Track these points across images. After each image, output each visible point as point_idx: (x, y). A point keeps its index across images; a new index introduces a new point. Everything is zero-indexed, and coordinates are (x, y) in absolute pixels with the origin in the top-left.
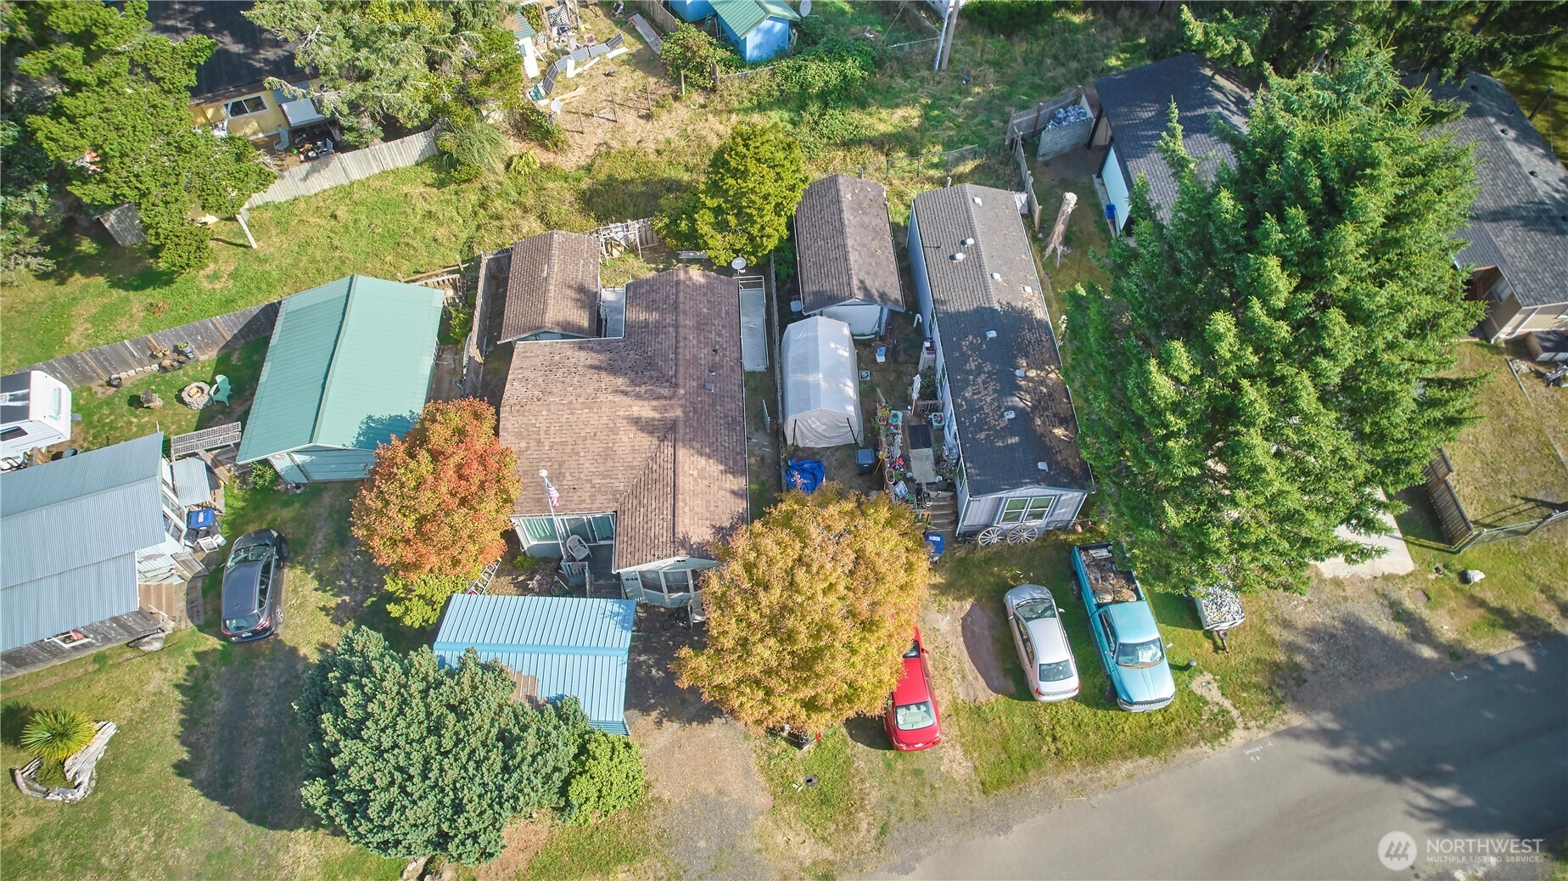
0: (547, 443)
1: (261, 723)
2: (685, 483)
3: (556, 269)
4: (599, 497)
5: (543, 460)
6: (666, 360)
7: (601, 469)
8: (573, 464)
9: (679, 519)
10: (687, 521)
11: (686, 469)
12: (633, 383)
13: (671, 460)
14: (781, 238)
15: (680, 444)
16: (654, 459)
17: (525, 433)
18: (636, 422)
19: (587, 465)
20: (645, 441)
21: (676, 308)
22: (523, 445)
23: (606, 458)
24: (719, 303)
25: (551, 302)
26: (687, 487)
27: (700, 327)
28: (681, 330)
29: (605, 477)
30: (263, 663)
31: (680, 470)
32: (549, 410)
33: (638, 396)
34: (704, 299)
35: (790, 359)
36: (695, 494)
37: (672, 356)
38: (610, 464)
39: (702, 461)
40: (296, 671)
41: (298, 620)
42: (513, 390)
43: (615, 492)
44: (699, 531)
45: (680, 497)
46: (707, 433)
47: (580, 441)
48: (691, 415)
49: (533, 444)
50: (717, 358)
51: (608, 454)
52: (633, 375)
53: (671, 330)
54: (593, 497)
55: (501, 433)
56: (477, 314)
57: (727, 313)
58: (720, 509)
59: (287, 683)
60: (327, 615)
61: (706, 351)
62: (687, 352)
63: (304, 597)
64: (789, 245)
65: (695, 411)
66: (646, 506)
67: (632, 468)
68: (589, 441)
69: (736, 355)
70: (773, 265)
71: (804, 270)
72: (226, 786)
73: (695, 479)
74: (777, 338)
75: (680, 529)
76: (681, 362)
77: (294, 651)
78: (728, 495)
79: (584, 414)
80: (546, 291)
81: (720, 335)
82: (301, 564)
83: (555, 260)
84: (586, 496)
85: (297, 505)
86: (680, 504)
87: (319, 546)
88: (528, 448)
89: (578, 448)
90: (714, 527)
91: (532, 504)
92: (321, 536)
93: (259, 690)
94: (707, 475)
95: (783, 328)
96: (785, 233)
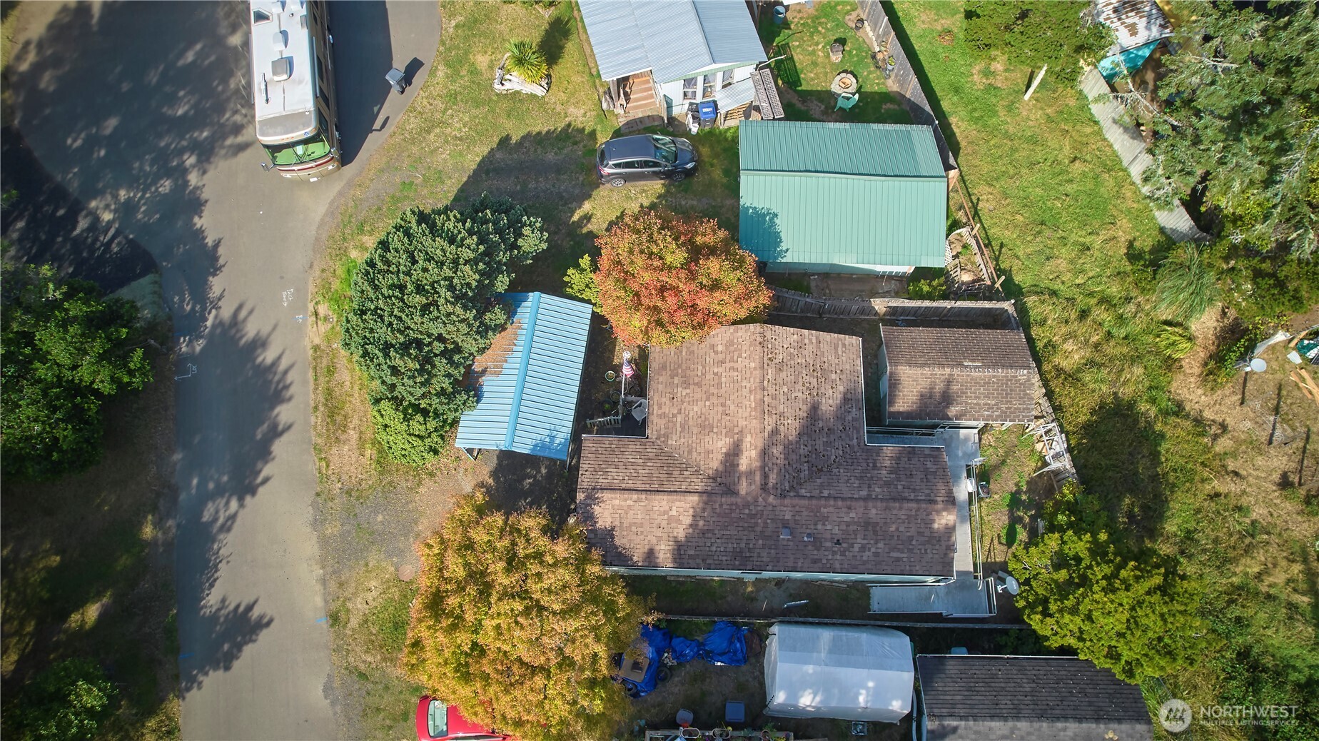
0: (720, 370)
1: (532, 185)
2: (660, 502)
3: (975, 374)
4: (663, 421)
5: (704, 367)
6: (822, 487)
7: (691, 422)
8: (698, 396)
9: (618, 495)
10: (617, 502)
11: (678, 504)
12: (789, 449)
13: (690, 489)
14: (1046, 638)
15: (705, 497)
16: (697, 472)
17: (732, 349)
18: (734, 453)
19: (696, 409)
20: (714, 463)
21: (894, 499)
22: (720, 348)
23: (703, 427)
24: (910, 551)
25: (927, 371)
26: (656, 503)
27: (868, 525)
28: (862, 503)
29: (683, 426)
30: (581, 179)
31: (674, 497)
32: (755, 369)
33: (764, 453)
34: (912, 532)
35: (856, 635)
36: (648, 511)
37: (826, 493)
38: (695, 430)
39: (687, 520)
40: (571, 203)
41: (615, 197)
42: (787, 336)
43: (667, 436)
44: (606, 514)
45: (643, 496)
46: (726, 528)
47: (721, 400)
48: (747, 511)
49: (721, 357)
50: (828, 544)
51: (706, 427)
52: (803, 450)
53: (864, 493)
54: (664, 415)
55: (733, 327)
56: (927, 304)
57: (898, 559)
58: (634, 537)
59: (561, 197)
60: (617, 217)
61: (836, 530)
62: (831, 509)
63: (636, 199)
64: (1032, 643)
65: (752, 516)
66: (644, 466)
67: (690, 452)
68: (720, 409)
69: (837, 566)
70: (1017, 627)
71: (985, 662)
72: (487, 173)
73: (665, 513)
74: (895, 624)
75: (606, 495)
76: (814, 502)
77: (588, 196)
78: (647, 547)
79: (751, 402)
80: (942, 366)
81: (863, 548)
82: (668, 191)
83: (989, 373)
84: (665, 409)
85: (725, 180)
86: (635, 496)
87: (683, 203)
88: (716, 353)
89: (714, 400)
90: (613, 529)
91: (662, 361)
92: (695, 203)
93: (558, 180)
94: (673, 525)
95: (906, 630)
96: (1055, 643)
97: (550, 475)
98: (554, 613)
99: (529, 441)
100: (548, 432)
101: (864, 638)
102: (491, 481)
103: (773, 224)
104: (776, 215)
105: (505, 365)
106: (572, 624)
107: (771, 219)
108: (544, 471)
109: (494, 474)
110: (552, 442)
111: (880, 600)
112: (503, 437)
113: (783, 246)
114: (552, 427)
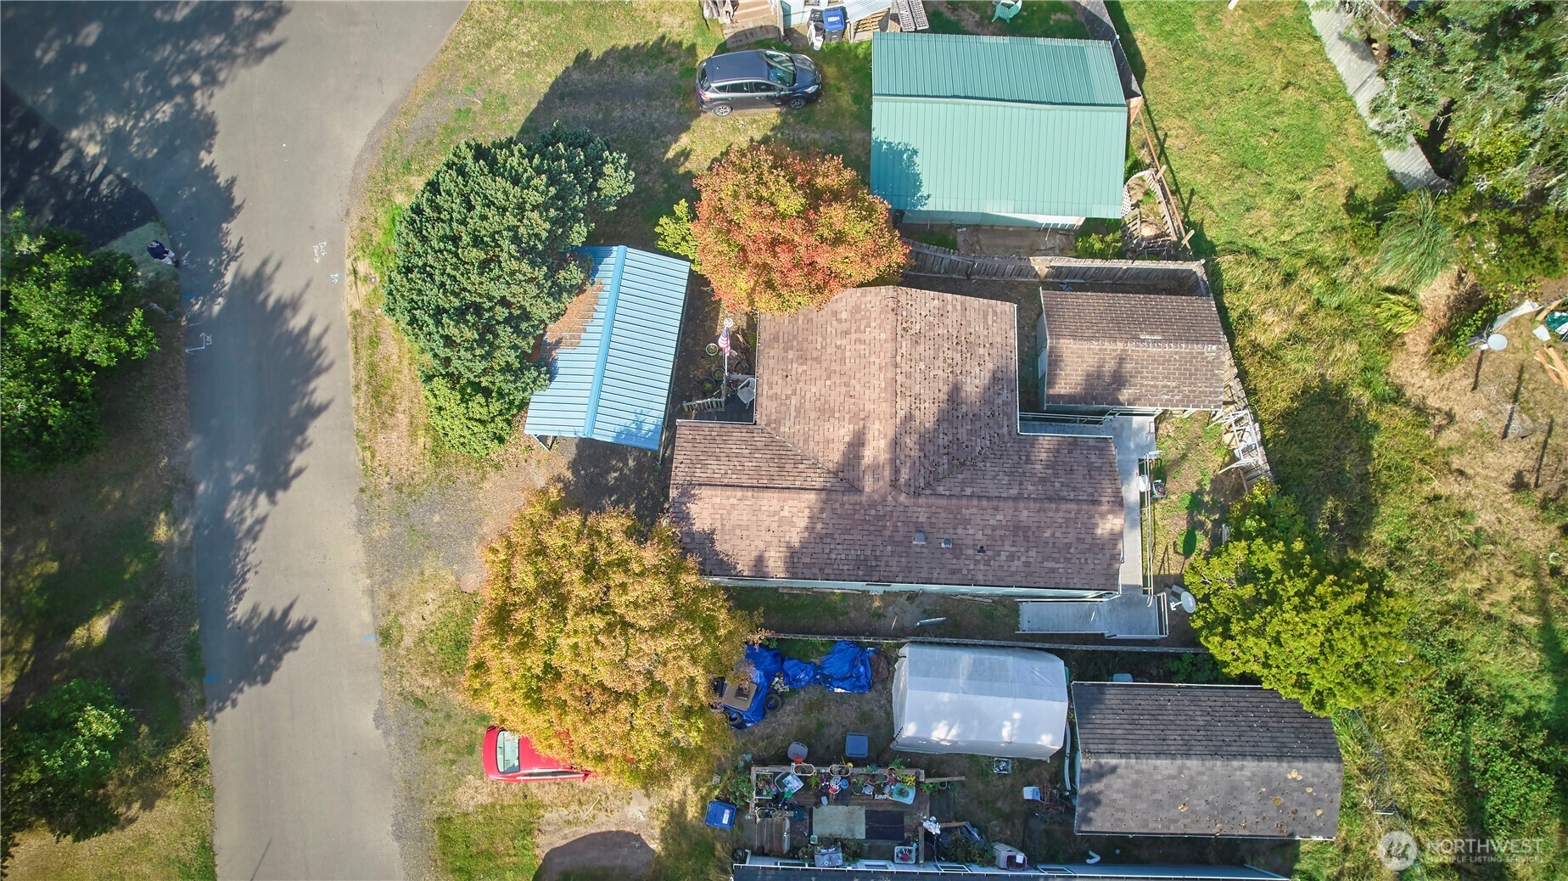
0: (844, 342)
1: (617, 114)
2: (770, 500)
3: (1153, 350)
4: (775, 404)
5: (824, 339)
6: (964, 483)
7: (807, 406)
8: (816, 373)
9: (719, 491)
10: (718, 500)
11: (791, 503)
12: (925, 440)
13: (806, 485)
14: (1226, 664)
15: (823, 495)
16: (815, 466)
17: (858, 316)
18: (857, 444)
19: (814, 389)
20: (835, 456)
21: (1050, 499)
22: (844, 316)
23: (822, 411)
24: (1067, 560)
25: (1095, 345)
26: (765, 502)
27: (1017, 529)
28: (1011, 503)
29: (798, 411)
30: (677, 105)
31: (786, 494)
32: (886, 341)
33: (895, 444)
34: (1071, 538)
35: (1002, 658)
36: (755, 512)
37: (968, 491)
38: (813, 415)
39: (803, 523)
40: (665, 136)
41: (719, 128)
42: (925, 301)
43: (778, 422)
44: (705, 514)
45: (750, 494)
46: (847, 531)
47: (845, 379)
48: (873, 512)
49: (845, 326)
50: (970, 552)
51: (825, 412)
52: (942, 440)
53: (1014, 492)
54: (775, 397)
55: (860, 290)
56: (1098, 263)
57: (1053, 570)
58: (738, 542)
59: (654, 129)
60: (722, 154)
61: (979, 536)
62: (974, 510)
63: (745, 131)
64: (1208, 670)
65: (878, 518)
66: (750, 457)
67: (806, 441)
68: (843, 389)
69: (980, 577)
70: (1192, 650)
71: (1152, 691)
72: (562, 98)
73: (775, 513)
74: (1047, 646)
75: (705, 492)
76: (954, 501)
77: (686, 128)
78: (755, 554)
79: (880, 381)
80: (1114, 339)
81: (1012, 557)
82: (784, 122)
83: (1170, 349)
84: (777, 390)
85: (854, 108)
86: (739, 493)
87: (803, 136)
88: (839, 321)
89: (836, 378)
90: (713, 532)
91: (773, 331)
92: (817, 136)
93: (648, 106)
94: (785, 528)
95: (1060, 654)
96: (1235, 670)
97: (640, 468)
98: (642, 631)
99: (612, 427)
100: (633, 417)
101: (1011, 662)
102: (569, 475)
103: (911, 162)
104: (915, 152)
105: (584, 335)
106: (664, 644)
107: (910, 157)
108: (631, 463)
109: (574, 466)
110: (639, 428)
111: (1031, 617)
112: (582, 423)
113: (924, 191)
114: (639, 410)
